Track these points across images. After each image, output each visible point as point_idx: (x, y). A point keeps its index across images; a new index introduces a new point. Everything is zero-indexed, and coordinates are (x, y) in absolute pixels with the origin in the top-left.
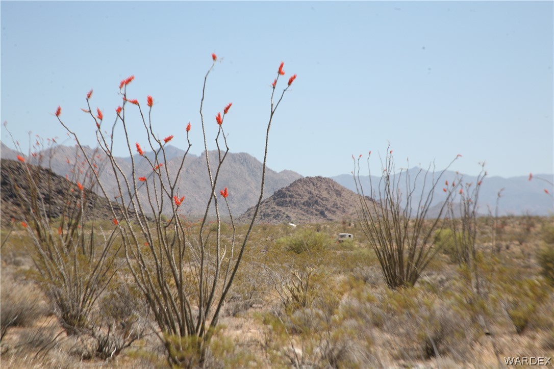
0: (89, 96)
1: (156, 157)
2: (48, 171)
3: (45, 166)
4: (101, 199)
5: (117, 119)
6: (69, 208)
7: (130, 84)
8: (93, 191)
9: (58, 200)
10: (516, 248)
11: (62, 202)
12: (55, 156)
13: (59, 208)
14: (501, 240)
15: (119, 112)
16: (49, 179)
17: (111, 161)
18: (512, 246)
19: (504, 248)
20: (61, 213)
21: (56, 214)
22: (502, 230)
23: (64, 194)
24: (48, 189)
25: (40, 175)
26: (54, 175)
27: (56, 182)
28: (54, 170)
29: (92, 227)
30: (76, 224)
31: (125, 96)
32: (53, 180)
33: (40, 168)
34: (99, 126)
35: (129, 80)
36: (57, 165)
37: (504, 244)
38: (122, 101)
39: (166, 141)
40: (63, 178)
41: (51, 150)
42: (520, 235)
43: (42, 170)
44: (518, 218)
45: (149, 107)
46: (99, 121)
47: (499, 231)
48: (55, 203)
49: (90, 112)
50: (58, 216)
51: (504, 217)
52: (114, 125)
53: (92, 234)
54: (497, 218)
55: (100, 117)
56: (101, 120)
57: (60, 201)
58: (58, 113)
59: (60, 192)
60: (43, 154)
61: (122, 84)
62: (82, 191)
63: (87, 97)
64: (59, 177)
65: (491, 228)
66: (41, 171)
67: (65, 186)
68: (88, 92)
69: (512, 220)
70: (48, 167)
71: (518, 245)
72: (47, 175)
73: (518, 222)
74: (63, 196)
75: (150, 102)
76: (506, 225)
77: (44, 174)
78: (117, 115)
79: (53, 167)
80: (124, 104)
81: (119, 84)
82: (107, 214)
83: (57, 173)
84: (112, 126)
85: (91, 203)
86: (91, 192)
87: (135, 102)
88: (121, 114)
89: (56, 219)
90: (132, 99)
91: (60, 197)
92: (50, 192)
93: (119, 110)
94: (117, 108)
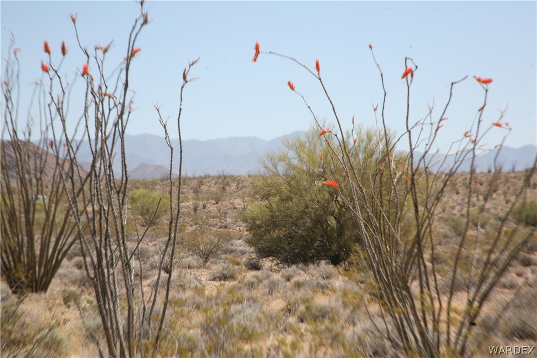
10: (212, 208)
14: (198, 199)
18: (208, 205)
19: (201, 207)
22: (199, 190)
37: (201, 203)
42: (216, 194)
44: (214, 178)
47: (196, 191)
51: (200, 177)
54: (194, 178)
65: (188, 188)
69: (208, 179)
71: (214, 204)
73: (214, 182)
76: (203, 184)
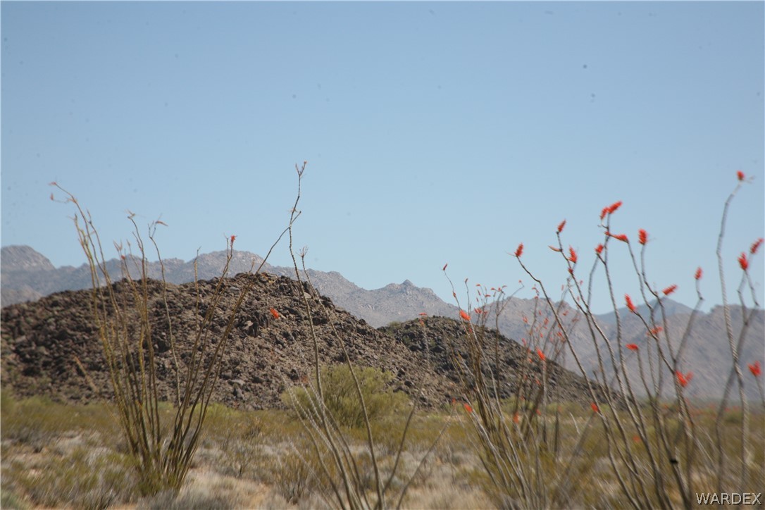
0: (560, 229)
1: (652, 315)
2: (495, 333)
3: (490, 326)
4: (567, 374)
5: (596, 261)
6: (524, 386)
7: (616, 212)
8: (557, 362)
9: (509, 374)
11: (514, 376)
12: (503, 313)
13: (509, 385)
15: (600, 252)
16: (496, 344)
17: (588, 321)
20: (512, 391)
21: (506, 393)
23: (517, 366)
24: (495, 359)
25: (484, 339)
26: (502, 338)
27: (506, 348)
28: (502, 332)
29: (556, 414)
30: (535, 408)
31: (608, 228)
32: (501, 344)
33: (484, 329)
34: (571, 271)
35: (614, 208)
36: (507, 326)
38: (604, 236)
39: (667, 292)
40: (515, 342)
41: (498, 303)
43: (488, 332)
45: (641, 245)
46: (572, 263)
48: (504, 377)
49: (561, 250)
50: (509, 396)
52: (593, 271)
53: (557, 424)
55: (574, 258)
56: (575, 262)
57: (511, 376)
58: (518, 253)
59: (510, 362)
60: (487, 309)
61: (604, 212)
62: (544, 363)
63: (557, 230)
64: (510, 341)
66: (486, 333)
67: (517, 355)
68: (559, 223)
70: (495, 328)
72: (493, 339)
74: (515, 368)
75: (643, 237)
77: (489, 338)
78: (596, 256)
79: (501, 327)
80: (607, 240)
81: (600, 213)
82: (576, 394)
83: (508, 335)
84: (590, 271)
85: (553, 379)
86: (556, 364)
87: (623, 238)
88: (603, 255)
89: (506, 400)
90: (619, 233)
91: (511, 369)
92: (498, 362)
93: (599, 250)
94: (597, 247)
